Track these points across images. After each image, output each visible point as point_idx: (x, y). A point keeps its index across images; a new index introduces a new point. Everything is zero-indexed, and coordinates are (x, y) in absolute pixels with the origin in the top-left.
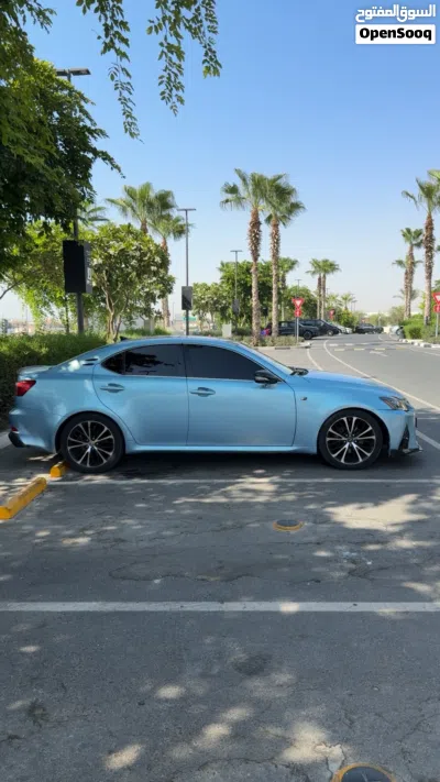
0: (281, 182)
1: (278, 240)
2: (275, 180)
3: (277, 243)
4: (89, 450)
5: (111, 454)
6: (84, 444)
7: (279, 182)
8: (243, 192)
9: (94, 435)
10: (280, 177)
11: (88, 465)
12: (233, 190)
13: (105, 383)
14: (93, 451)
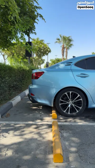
0: (70, 38)
1: (67, 52)
2: (68, 38)
3: (67, 53)
4: (69, 106)
5: (81, 108)
6: (67, 102)
7: (69, 38)
8: (61, 40)
9: (73, 98)
10: (69, 37)
11: (69, 113)
12: (59, 39)
13: (79, 73)
14: (71, 106)
